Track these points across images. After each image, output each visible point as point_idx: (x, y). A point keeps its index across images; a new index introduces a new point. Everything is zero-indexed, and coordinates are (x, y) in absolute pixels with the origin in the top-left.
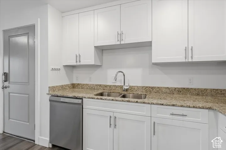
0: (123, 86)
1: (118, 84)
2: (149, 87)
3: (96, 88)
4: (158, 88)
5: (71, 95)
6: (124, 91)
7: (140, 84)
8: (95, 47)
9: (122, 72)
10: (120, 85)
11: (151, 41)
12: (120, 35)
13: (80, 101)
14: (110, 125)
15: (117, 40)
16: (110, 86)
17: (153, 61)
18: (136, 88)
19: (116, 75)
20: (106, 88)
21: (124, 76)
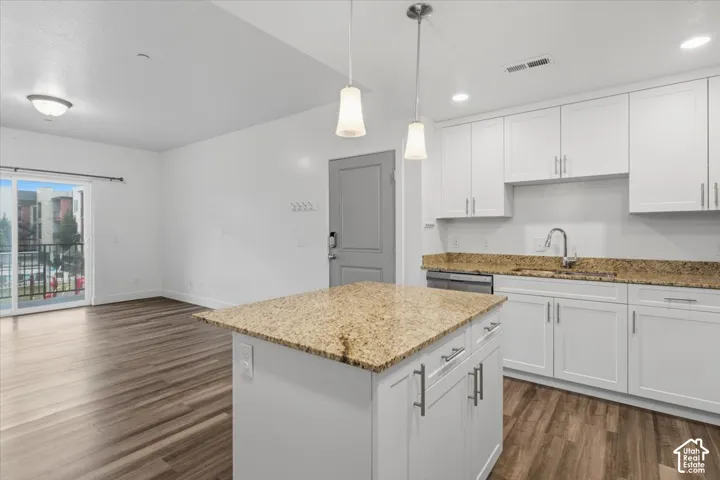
0: (561, 258)
1: (550, 253)
2: (623, 260)
3: (499, 262)
4: (645, 261)
5: (468, 270)
6: (565, 267)
7: (600, 254)
8: (506, 184)
9: (562, 231)
10: (553, 255)
11: (627, 171)
12: (561, 162)
13: (488, 279)
14: (549, 318)
15: (554, 171)
16: (532, 258)
17: (632, 210)
18: (592, 261)
19: (549, 237)
20: (522, 261)
21: (565, 237)
